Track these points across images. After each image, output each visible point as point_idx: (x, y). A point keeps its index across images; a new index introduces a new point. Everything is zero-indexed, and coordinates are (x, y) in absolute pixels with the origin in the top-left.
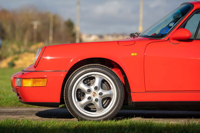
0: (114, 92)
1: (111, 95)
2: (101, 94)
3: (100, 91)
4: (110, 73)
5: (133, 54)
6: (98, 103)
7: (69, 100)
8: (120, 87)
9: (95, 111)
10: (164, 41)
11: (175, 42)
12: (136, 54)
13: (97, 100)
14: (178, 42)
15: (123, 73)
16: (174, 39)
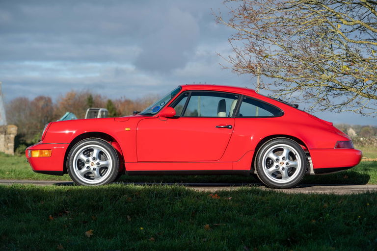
0: (110, 162)
1: (108, 165)
2: (98, 164)
3: (98, 161)
4: (106, 145)
5: (126, 129)
6: (95, 172)
7: (71, 169)
8: (115, 158)
9: (93, 179)
10: (155, 118)
11: (164, 118)
12: (129, 129)
13: (94, 169)
14: (166, 119)
15: (118, 146)
16: (163, 116)
